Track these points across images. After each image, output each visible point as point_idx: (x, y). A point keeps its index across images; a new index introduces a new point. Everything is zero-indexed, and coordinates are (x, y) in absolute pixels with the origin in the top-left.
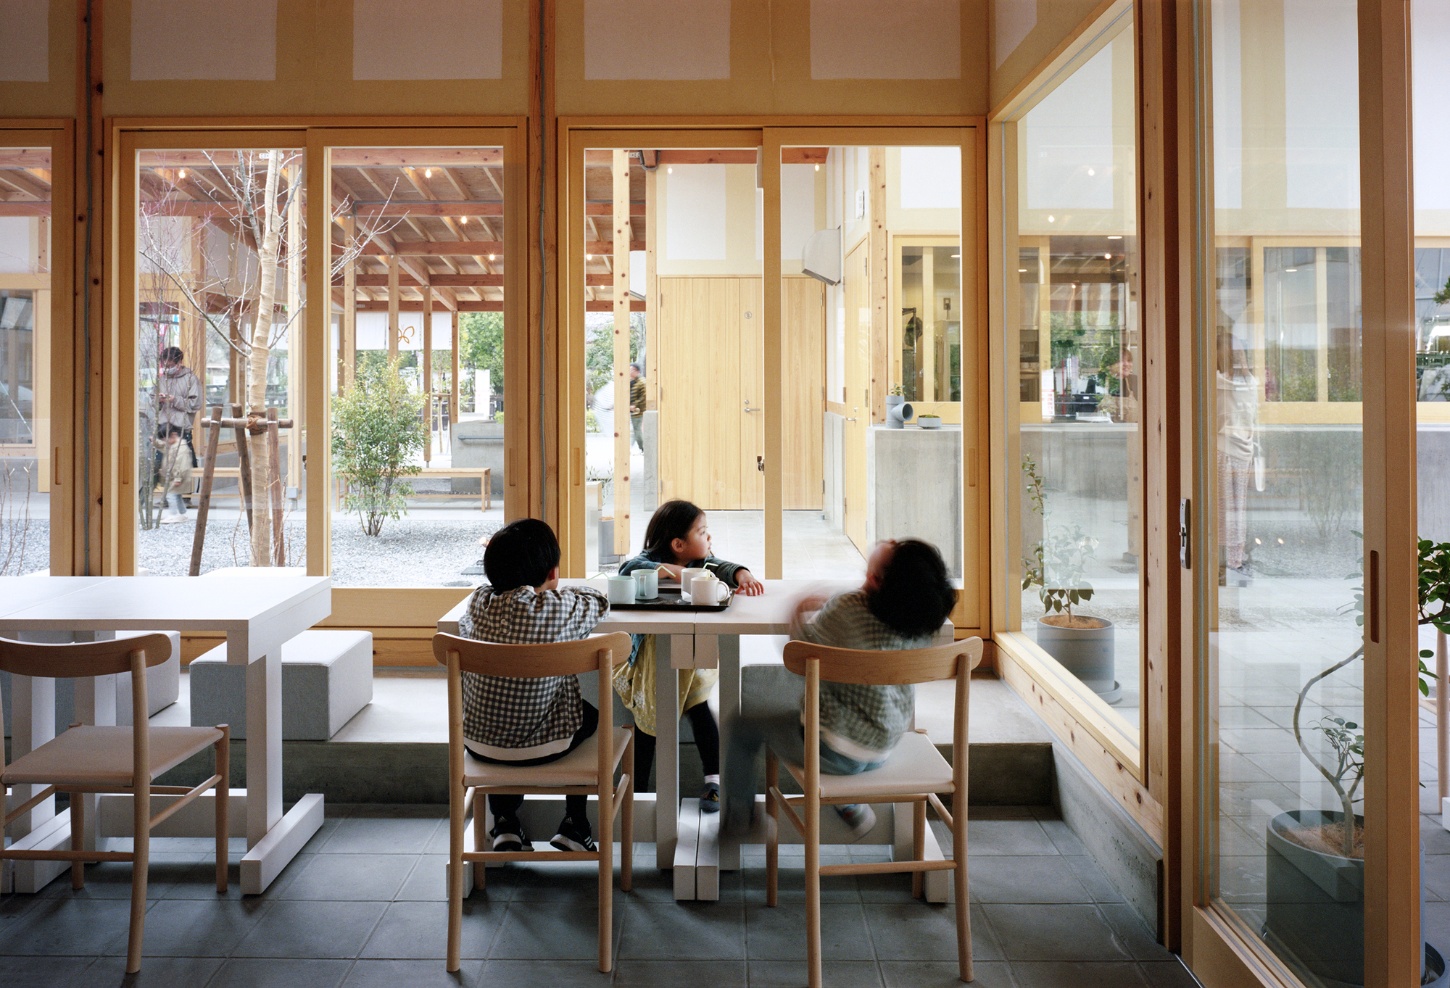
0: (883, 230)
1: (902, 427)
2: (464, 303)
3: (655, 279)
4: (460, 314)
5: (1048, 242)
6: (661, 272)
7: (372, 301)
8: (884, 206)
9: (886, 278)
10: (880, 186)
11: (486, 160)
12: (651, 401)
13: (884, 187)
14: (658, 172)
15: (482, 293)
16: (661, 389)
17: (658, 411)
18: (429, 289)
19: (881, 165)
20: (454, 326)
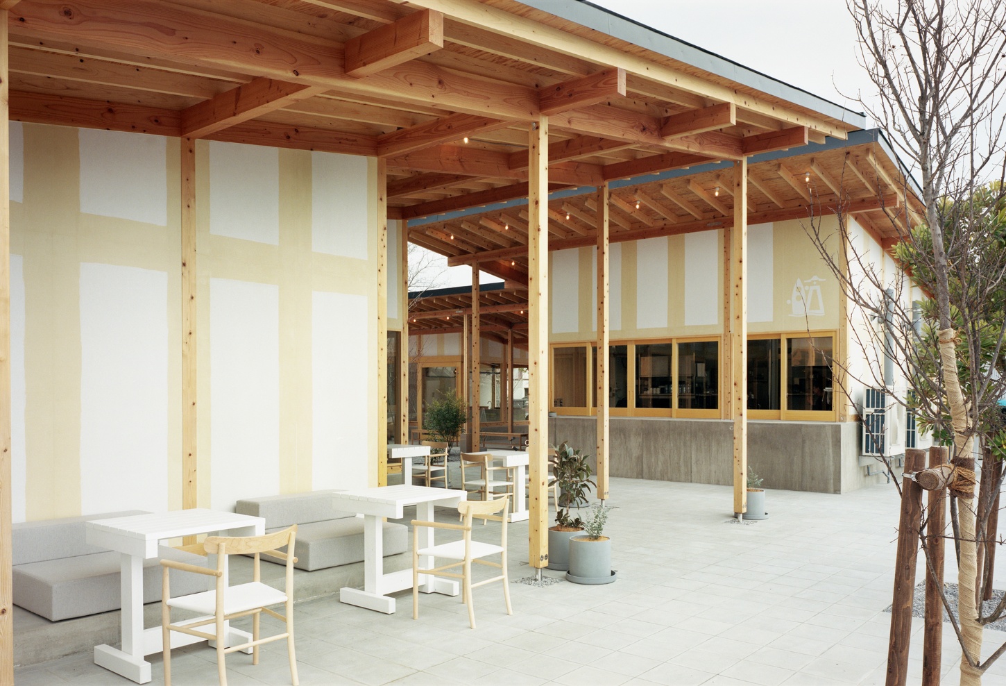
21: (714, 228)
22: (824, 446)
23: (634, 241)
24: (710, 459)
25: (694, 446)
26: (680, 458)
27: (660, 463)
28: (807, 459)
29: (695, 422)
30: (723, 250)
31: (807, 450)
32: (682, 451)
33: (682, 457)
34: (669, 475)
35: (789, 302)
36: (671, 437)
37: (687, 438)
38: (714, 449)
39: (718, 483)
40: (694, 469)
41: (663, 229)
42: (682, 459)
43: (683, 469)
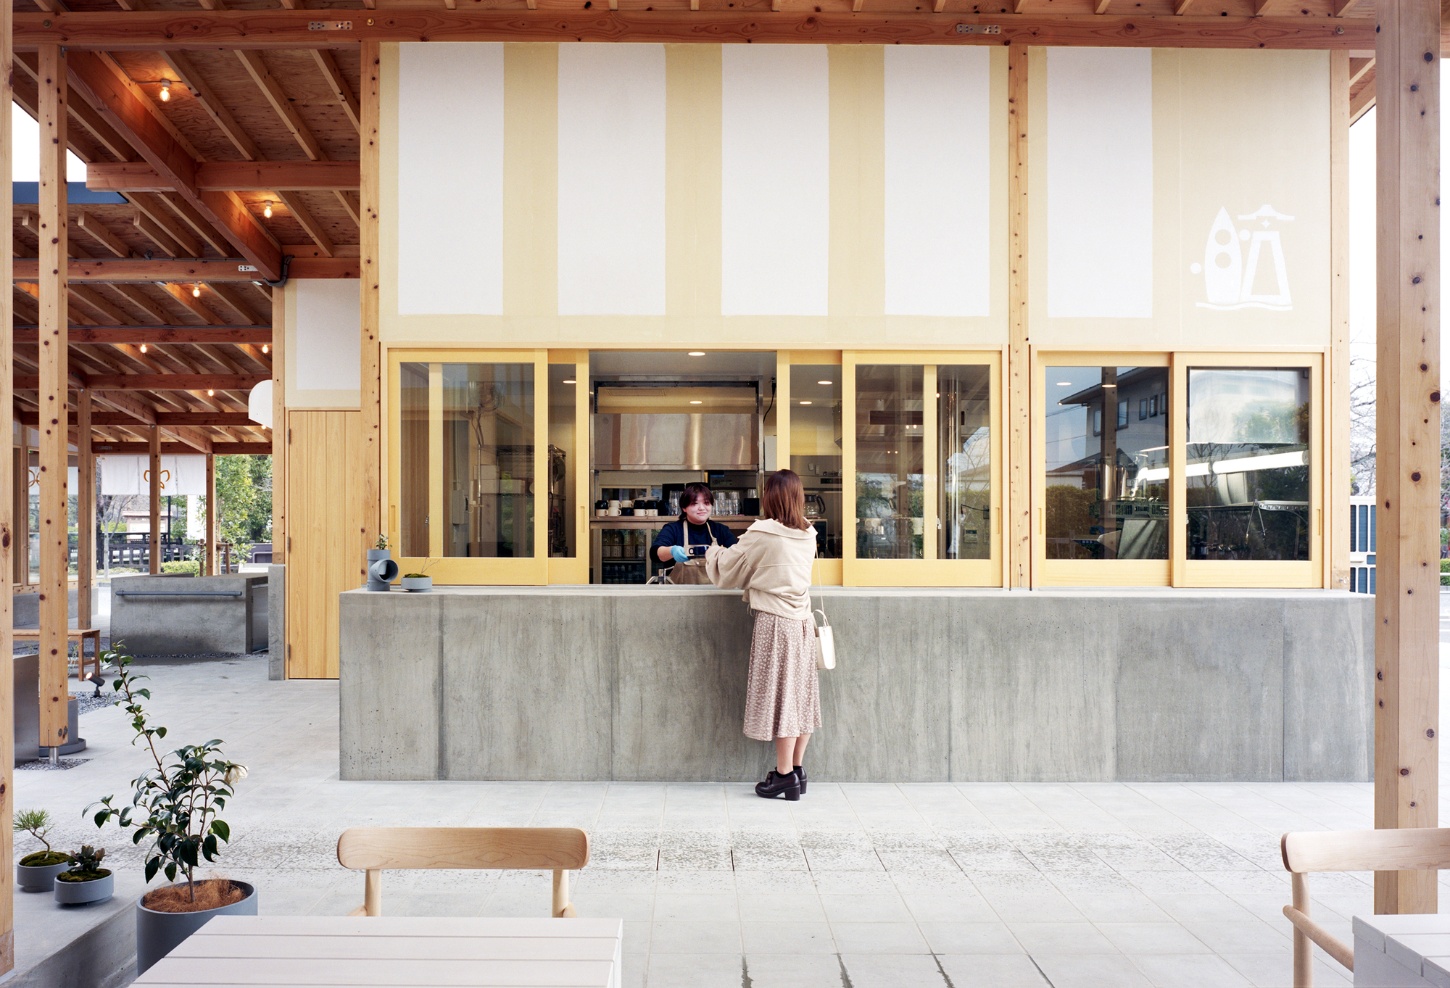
0: (375, 342)
1: (388, 590)
2: (219, 444)
3: (284, 413)
4: (215, 456)
5: (587, 358)
6: (290, 404)
7: (121, 442)
8: (377, 312)
9: (379, 402)
10: (372, 287)
11: (87, 273)
12: (278, 554)
13: (376, 287)
14: (287, 288)
15: (236, 434)
16: (290, 539)
17: (286, 565)
18: (155, 429)
19: (373, 260)
20: (209, 471)
21: (978, 39)
22: (1342, 654)
23: (715, 45)
24: (1011, 707)
25: (959, 668)
26: (912, 711)
27: (842, 730)
28: (1299, 693)
29: (963, 599)
30: (1005, 106)
31: (1297, 667)
32: (920, 689)
33: (919, 704)
34: (876, 763)
35: (1195, 268)
36: (882, 647)
37: (937, 650)
38: (1023, 675)
39: (1036, 777)
40: (960, 739)
41: (811, 20)
42: (918, 715)
43: (921, 743)
